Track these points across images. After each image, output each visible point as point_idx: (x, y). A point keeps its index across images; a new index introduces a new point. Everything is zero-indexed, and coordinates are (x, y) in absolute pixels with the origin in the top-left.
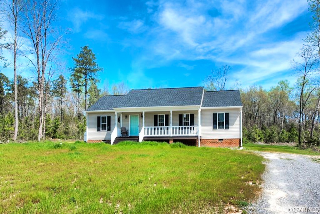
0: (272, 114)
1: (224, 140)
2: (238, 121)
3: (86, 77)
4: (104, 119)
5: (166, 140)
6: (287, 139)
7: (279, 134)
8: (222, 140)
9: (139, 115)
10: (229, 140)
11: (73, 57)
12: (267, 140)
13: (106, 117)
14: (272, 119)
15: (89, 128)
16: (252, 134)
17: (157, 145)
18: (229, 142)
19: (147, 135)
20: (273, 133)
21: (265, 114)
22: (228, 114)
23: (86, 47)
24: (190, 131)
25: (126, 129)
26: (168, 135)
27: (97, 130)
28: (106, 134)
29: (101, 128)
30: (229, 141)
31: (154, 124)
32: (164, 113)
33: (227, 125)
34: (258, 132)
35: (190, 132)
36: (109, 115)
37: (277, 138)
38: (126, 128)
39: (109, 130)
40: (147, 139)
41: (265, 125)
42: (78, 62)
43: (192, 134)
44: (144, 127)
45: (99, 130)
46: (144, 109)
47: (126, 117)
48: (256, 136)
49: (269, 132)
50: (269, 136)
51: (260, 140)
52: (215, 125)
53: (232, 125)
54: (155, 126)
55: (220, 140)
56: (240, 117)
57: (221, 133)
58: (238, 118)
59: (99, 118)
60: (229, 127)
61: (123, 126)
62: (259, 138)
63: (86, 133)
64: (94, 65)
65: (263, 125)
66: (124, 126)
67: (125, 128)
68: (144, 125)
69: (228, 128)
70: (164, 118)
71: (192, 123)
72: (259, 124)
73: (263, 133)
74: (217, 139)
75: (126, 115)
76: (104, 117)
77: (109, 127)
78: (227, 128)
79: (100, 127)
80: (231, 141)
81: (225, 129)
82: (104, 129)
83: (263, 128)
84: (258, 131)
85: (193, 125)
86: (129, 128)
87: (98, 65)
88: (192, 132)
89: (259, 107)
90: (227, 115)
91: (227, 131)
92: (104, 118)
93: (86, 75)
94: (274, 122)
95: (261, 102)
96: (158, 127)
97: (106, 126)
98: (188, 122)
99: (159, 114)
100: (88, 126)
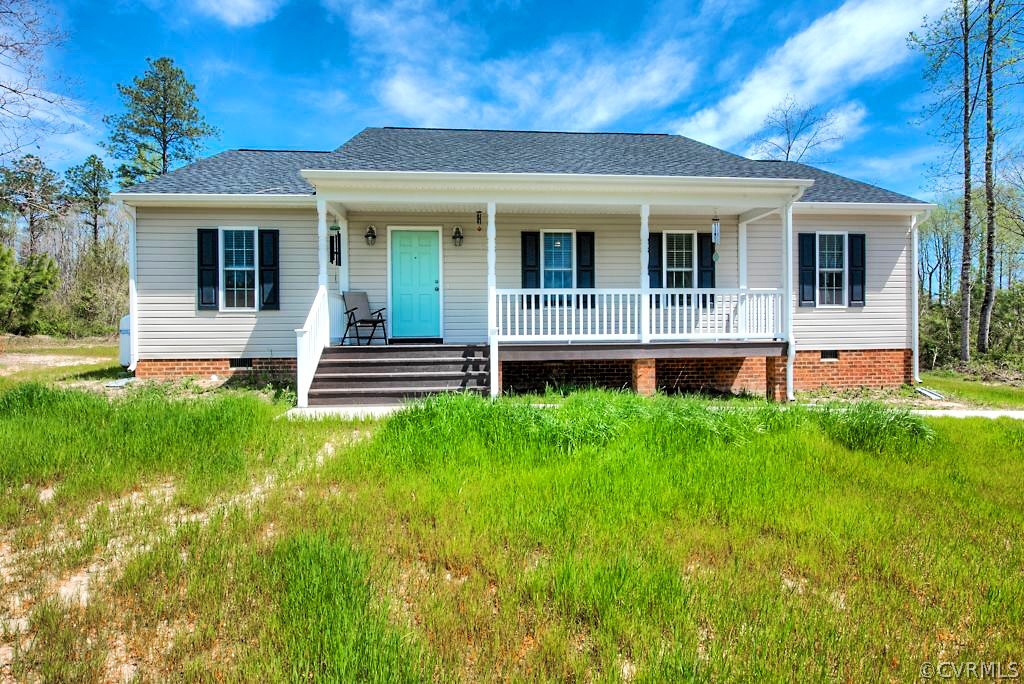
1: (842, 354)
3: (165, 149)
4: (239, 245)
8: (834, 354)
9: (440, 229)
10: (864, 355)
11: (119, 85)
13: (252, 233)
15: (143, 290)
18: (863, 362)
22: (862, 237)
23: (164, 61)
24: (697, 315)
25: (371, 299)
26: (629, 337)
27: (194, 307)
28: (252, 327)
29: (221, 294)
30: (866, 360)
31: (520, 279)
32: (570, 225)
33: (857, 288)
35: (697, 321)
36: (269, 225)
38: (369, 293)
39: (271, 302)
42: (138, 98)
44: (491, 293)
45: (207, 304)
47: (371, 235)
52: (807, 288)
53: (879, 288)
54: (525, 285)
55: (825, 354)
56: (910, 257)
57: (830, 326)
58: (903, 259)
59: (207, 238)
60: (867, 296)
61: (353, 286)
63: (129, 320)
64: (192, 117)
66: (361, 287)
67: (365, 296)
68: (492, 278)
69: (863, 299)
70: (571, 248)
71: (708, 278)
74: (815, 351)
75: (371, 227)
76: (239, 234)
77: (269, 287)
79: (216, 284)
80: (873, 362)
81: (850, 305)
82: (238, 296)
85: (713, 286)
86: (386, 297)
87: (204, 117)
88: (705, 317)
90: (858, 241)
91: (857, 316)
92: (238, 240)
93: (165, 142)
96: (541, 292)
97: (252, 285)
98: (684, 270)
99: (546, 225)
100: (137, 282)
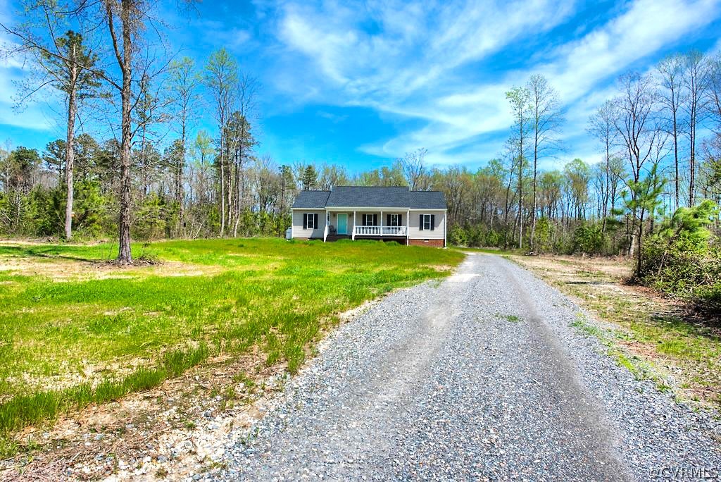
0: (479, 206)
2: (442, 223)
5: (377, 238)
6: (496, 242)
7: (486, 235)
8: (428, 240)
9: (349, 214)
12: (471, 243)
13: (313, 215)
14: (479, 213)
15: (294, 225)
16: (453, 235)
17: (374, 243)
19: (357, 234)
20: (479, 234)
21: (470, 208)
26: (378, 235)
27: (303, 228)
28: (312, 232)
29: (307, 226)
30: (434, 241)
31: (362, 223)
32: (372, 214)
33: (432, 226)
34: (459, 232)
35: (399, 232)
36: (316, 213)
37: (484, 241)
39: (316, 227)
40: (357, 238)
41: (470, 223)
43: (400, 234)
44: (354, 227)
45: (305, 228)
46: (355, 209)
48: (457, 238)
49: (473, 232)
50: (473, 238)
51: (462, 243)
52: (421, 226)
53: (437, 227)
54: (364, 225)
55: (426, 240)
56: (445, 219)
57: (426, 234)
58: (443, 220)
59: (305, 215)
60: (435, 228)
62: (461, 240)
63: (291, 231)
65: (466, 223)
67: (333, 226)
68: (355, 224)
70: (372, 218)
71: (400, 224)
72: (461, 221)
73: (467, 234)
74: (423, 239)
75: (334, 214)
77: (316, 225)
78: (433, 229)
79: (306, 224)
80: (436, 242)
81: (431, 230)
82: (310, 226)
83: (466, 227)
84: (460, 230)
85: (401, 226)
86: (337, 227)
88: (401, 232)
89: (461, 196)
90: (433, 216)
91: (432, 232)
92: (311, 216)
94: (482, 219)
95: (464, 191)
96: (367, 226)
97: (313, 224)
98: (395, 222)
99: (367, 214)
100: (293, 223)
